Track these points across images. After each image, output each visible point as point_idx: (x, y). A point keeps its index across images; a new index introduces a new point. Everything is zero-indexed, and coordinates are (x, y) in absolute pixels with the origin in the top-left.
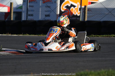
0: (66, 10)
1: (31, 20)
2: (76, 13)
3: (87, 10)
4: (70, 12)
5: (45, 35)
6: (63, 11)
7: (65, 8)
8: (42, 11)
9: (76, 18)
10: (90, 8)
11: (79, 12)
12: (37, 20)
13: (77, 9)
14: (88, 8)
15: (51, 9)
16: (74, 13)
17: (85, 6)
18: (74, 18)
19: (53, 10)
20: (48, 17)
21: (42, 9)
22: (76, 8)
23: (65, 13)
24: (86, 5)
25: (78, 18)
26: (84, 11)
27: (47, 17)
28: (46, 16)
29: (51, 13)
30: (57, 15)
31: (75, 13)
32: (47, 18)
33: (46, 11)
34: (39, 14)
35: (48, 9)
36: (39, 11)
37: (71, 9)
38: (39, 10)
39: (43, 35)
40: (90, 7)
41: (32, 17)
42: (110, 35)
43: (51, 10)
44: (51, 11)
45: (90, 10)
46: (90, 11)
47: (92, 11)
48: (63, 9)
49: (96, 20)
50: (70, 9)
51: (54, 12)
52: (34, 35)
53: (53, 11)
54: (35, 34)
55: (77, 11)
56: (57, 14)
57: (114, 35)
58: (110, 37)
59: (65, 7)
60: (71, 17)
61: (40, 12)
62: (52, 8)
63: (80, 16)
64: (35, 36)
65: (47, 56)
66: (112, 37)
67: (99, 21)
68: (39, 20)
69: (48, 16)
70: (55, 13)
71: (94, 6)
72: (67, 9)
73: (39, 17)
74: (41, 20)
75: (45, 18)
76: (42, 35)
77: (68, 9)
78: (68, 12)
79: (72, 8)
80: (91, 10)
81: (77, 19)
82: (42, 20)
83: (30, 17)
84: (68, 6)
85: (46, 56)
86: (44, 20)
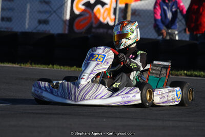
0: (84, 11)
1: (6, 30)
2: (106, 18)
3: (129, 14)
4: (92, 15)
5: (35, 64)
6: (77, 12)
7: (83, 7)
8: (30, 12)
9: (105, 30)
10: (137, 8)
11: (113, 17)
12: (20, 31)
13: (109, 10)
14: (133, 8)
15: (50, 7)
16: (101, 19)
17: (127, 5)
18: (101, 31)
19: (55, 9)
20: (45, 25)
21: (30, 7)
22: (106, 9)
23: (82, 18)
24: (128, 1)
25: (110, 31)
26: (123, 15)
27: (41, 25)
28: (40, 22)
29: (52, 16)
30: (65, 21)
31: (103, 18)
32: (43, 28)
33: (40, 12)
34: (25, 18)
35: (45, 7)
36: (25, 12)
37: (95, 10)
38: (25, 9)
39: (31, 64)
40: (137, 6)
41: (8, 23)
42: (178, 71)
43: (51, 10)
44: (51, 12)
45: (137, 13)
46: (136, 16)
47: (140, 16)
48: (77, 8)
49: (149, 37)
50: (93, 10)
51: (56, 14)
52: (10, 65)
53: (55, 12)
54: (14, 62)
55: (109, 14)
56: (64, 19)
57: (185, 72)
58: (177, 75)
59: (84, 5)
60: (94, 28)
61: (27, 14)
62: (52, 7)
63: (114, 26)
64: (14, 65)
65: (37, 113)
66: (181, 75)
67: (156, 39)
68: (24, 31)
69: (45, 22)
70: (60, 18)
71: (147, 4)
72: (87, 9)
73: (24, 24)
74: (27, 31)
75: (37, 27)
76: (29, 65)
77: (89, 10)
78: (88, 15)
79: (99, 6)
80: (138, 15)
81: (107, 32)
82: (30, 30)
83: (4, 23)
84: (89, 2)
85: (33, 113)
86: (34, 31)
